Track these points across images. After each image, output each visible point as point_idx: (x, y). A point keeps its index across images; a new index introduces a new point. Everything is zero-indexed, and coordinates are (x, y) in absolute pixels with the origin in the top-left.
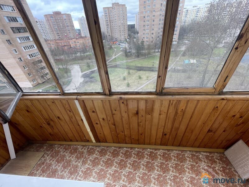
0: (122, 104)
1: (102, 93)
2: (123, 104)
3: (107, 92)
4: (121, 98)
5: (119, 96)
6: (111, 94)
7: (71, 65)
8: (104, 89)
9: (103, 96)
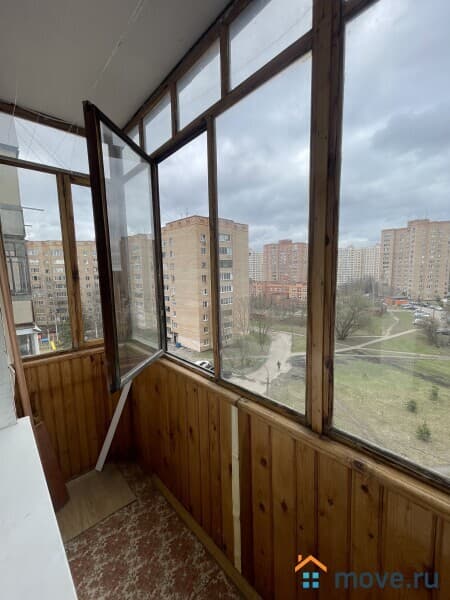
0: (359, 491)
1: (301, 416)
2: (365, 496)
3: (318, 422)
4: (359, 466)
5: (354, 456)
6: (328, 433)
7: (276, 330)
8: (311, 410)
9: (301, 427)
